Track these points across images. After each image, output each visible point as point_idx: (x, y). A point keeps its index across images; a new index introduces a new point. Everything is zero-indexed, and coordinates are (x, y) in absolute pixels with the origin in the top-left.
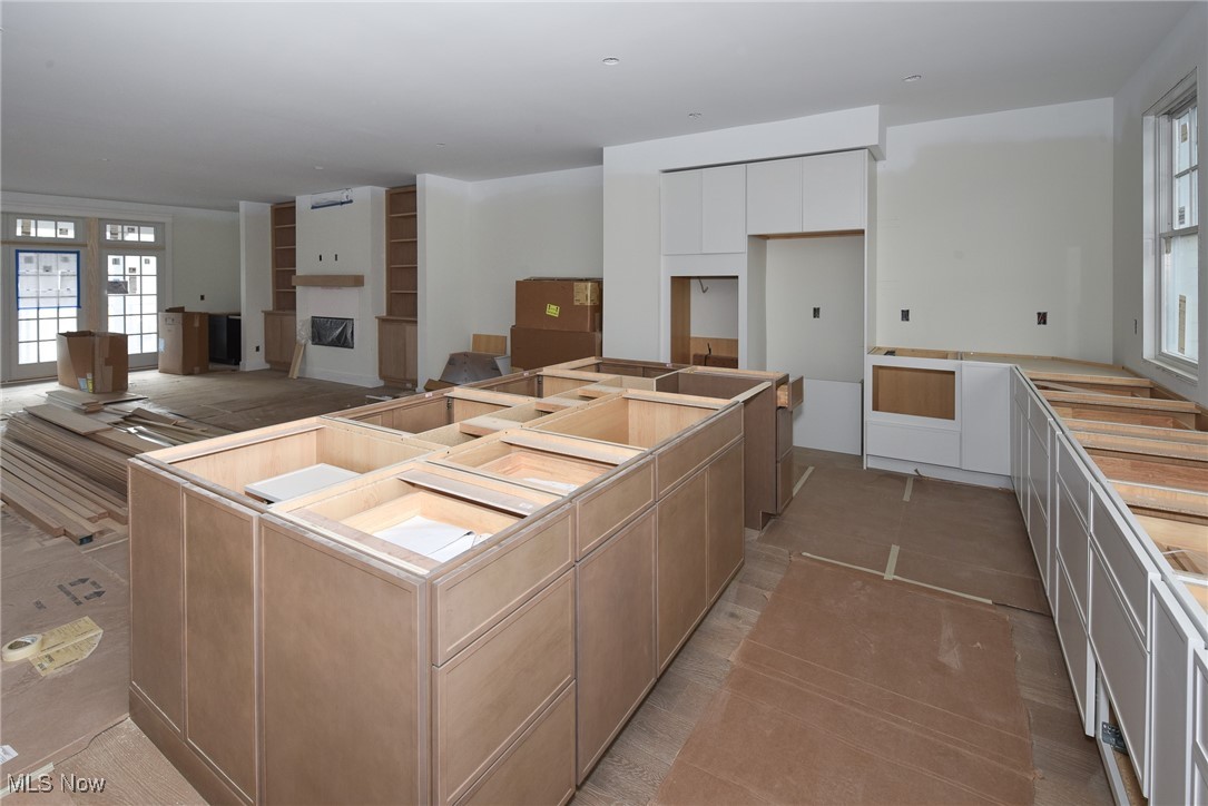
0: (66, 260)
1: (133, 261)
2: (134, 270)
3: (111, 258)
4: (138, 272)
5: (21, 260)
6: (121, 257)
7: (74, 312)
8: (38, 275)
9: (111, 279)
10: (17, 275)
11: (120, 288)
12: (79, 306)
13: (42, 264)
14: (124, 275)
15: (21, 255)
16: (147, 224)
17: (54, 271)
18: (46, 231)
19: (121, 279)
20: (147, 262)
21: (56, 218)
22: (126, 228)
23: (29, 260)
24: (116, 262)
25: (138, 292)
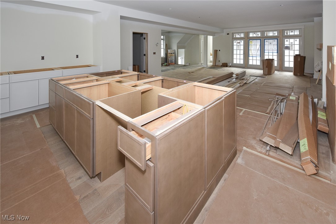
0: (274, 41)
1: (292, 40)
2: (292, 43)
3: (286, 40)
4: (293, 44)
5: (265, 41)
6: (288, 40)
7: (276, 54)
8: (268, 45)
9: (285, 46)
10: (265, 45)
11: (288, 48)
12: (277, 53)
13: (269, 42)
14: (289, 45)
15: (265, 40)
16: (296, 29)
17: (272, 44)
18: (271, 34)
19: (288, 46)
20: (296, 41)
21: (273, 31)
22: (290, 31)
23: (267, 41)
24: (287, 41)
25: (293, 49)
